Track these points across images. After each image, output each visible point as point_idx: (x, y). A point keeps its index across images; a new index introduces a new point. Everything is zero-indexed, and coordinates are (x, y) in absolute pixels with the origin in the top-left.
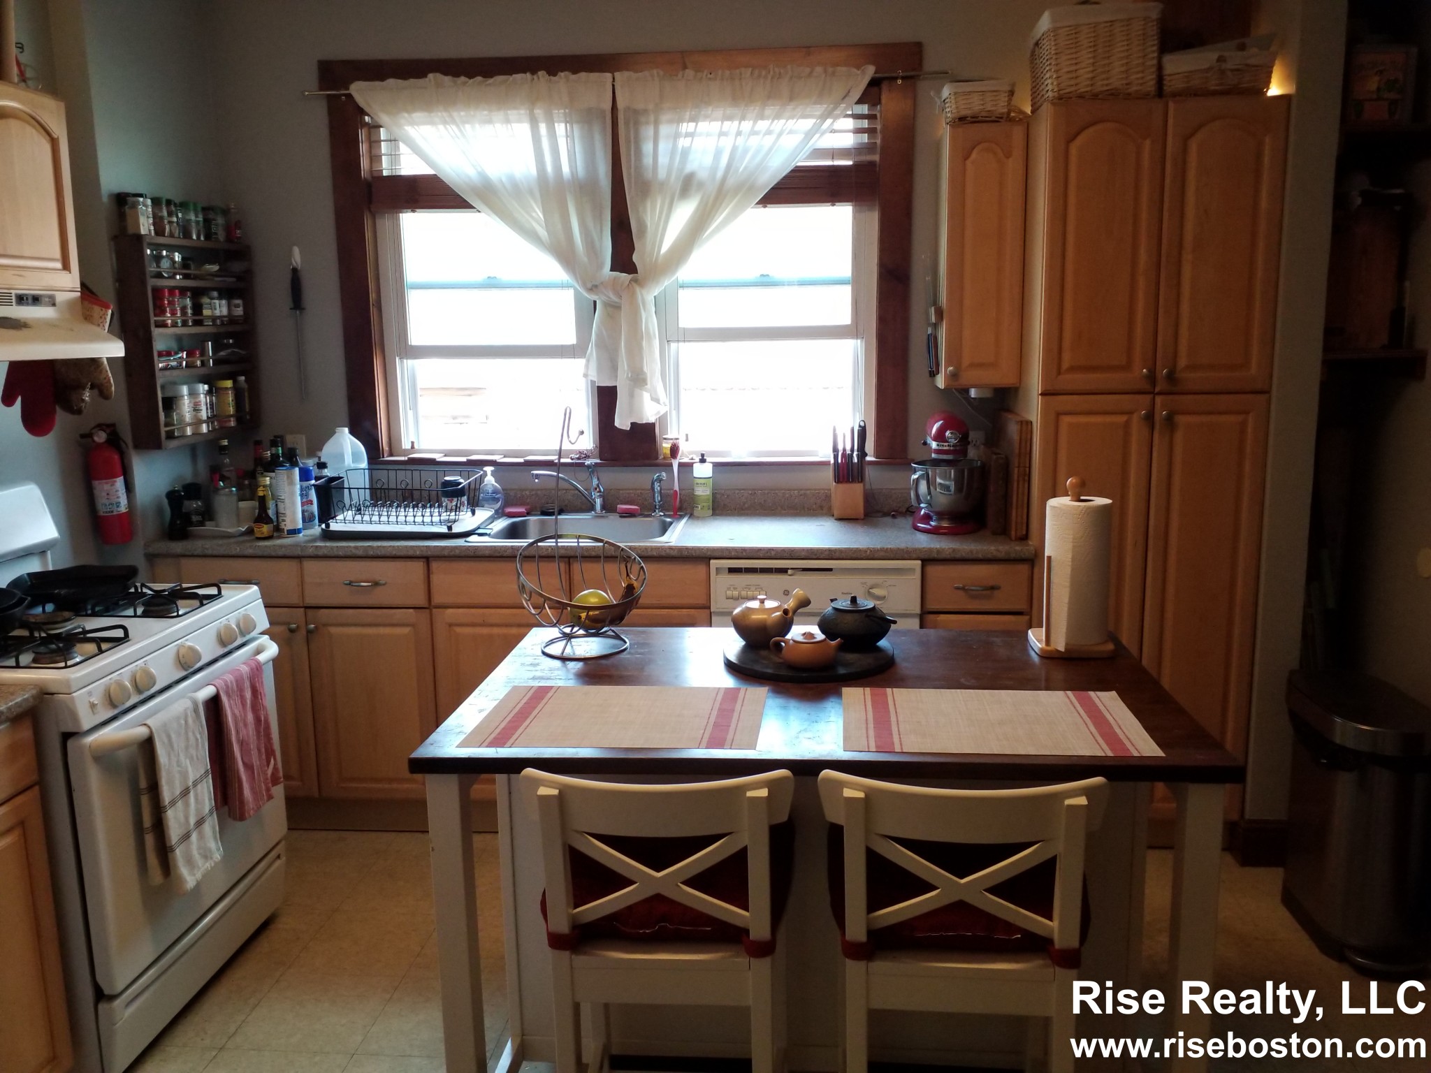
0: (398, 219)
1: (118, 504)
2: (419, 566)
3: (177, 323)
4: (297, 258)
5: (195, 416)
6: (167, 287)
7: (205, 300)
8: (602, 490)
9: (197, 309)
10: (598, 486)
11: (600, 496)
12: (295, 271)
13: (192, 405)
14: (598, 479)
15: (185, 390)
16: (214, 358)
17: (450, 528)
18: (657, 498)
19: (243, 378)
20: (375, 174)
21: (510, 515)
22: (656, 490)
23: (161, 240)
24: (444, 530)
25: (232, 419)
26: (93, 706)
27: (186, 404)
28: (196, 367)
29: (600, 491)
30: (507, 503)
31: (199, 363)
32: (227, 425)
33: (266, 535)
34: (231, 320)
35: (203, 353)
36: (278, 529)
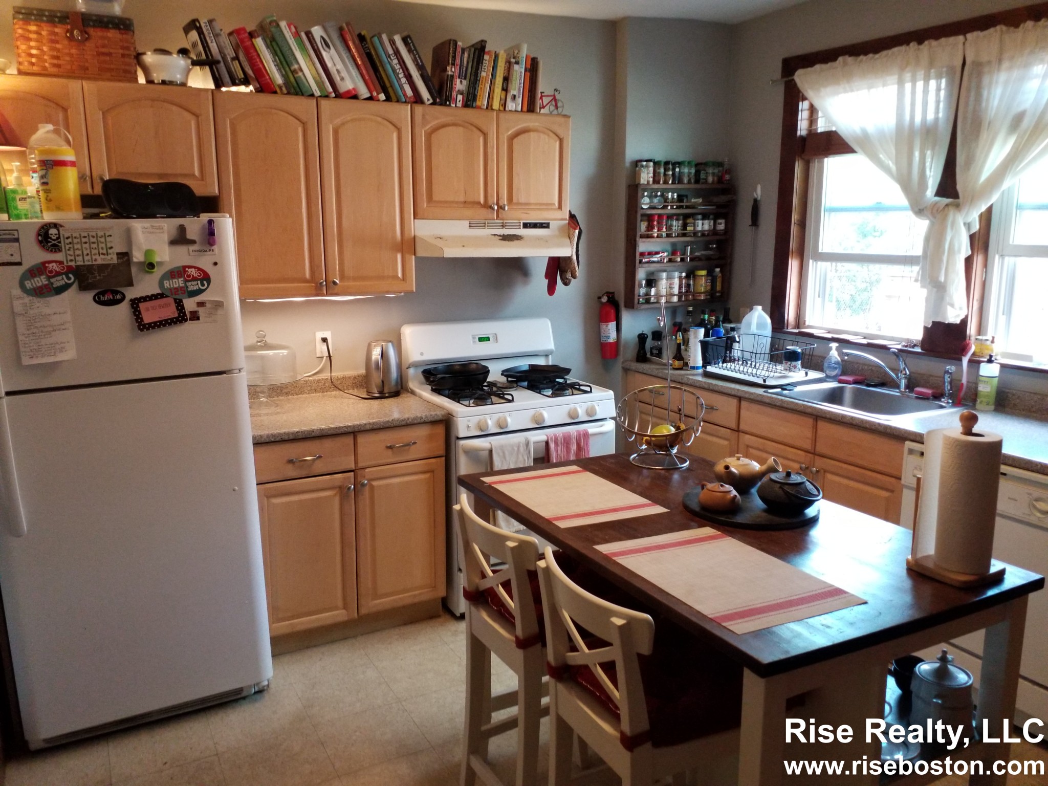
0: (823, 163)
1: (609, 337)
2: (734, 402)
3: (662, 235)
4: (759, 193)
5: (670, 291)
6: (656, 214)
7: (690, 220)
8: (908, 373)
9: (685, 226)
10: (904, 369)
11: (905, 378)
12: (756, 201)
13: (668, 284)
14: (905, 364)
15: (664, 275)
16: (691, 256)
17: (765, 381)
18: (947, 387)
19: (718, 270)
20: (813, 132)
21: (840, 382)
22: (946, 381)
23: (656, 186)
24: (761, 381)
25: (703, 295)
26: (468, 427)
27: (663, 285)
28: (676, 262)
29: (906, 374)
30: (844, 373)
31: (679, 259)
32: (699, 298)
33: (677, 367)
34: (714, 232)
35: (684, 253)
36: (686, 364)
